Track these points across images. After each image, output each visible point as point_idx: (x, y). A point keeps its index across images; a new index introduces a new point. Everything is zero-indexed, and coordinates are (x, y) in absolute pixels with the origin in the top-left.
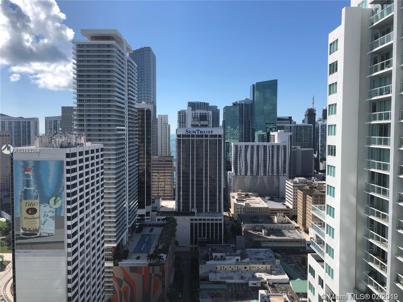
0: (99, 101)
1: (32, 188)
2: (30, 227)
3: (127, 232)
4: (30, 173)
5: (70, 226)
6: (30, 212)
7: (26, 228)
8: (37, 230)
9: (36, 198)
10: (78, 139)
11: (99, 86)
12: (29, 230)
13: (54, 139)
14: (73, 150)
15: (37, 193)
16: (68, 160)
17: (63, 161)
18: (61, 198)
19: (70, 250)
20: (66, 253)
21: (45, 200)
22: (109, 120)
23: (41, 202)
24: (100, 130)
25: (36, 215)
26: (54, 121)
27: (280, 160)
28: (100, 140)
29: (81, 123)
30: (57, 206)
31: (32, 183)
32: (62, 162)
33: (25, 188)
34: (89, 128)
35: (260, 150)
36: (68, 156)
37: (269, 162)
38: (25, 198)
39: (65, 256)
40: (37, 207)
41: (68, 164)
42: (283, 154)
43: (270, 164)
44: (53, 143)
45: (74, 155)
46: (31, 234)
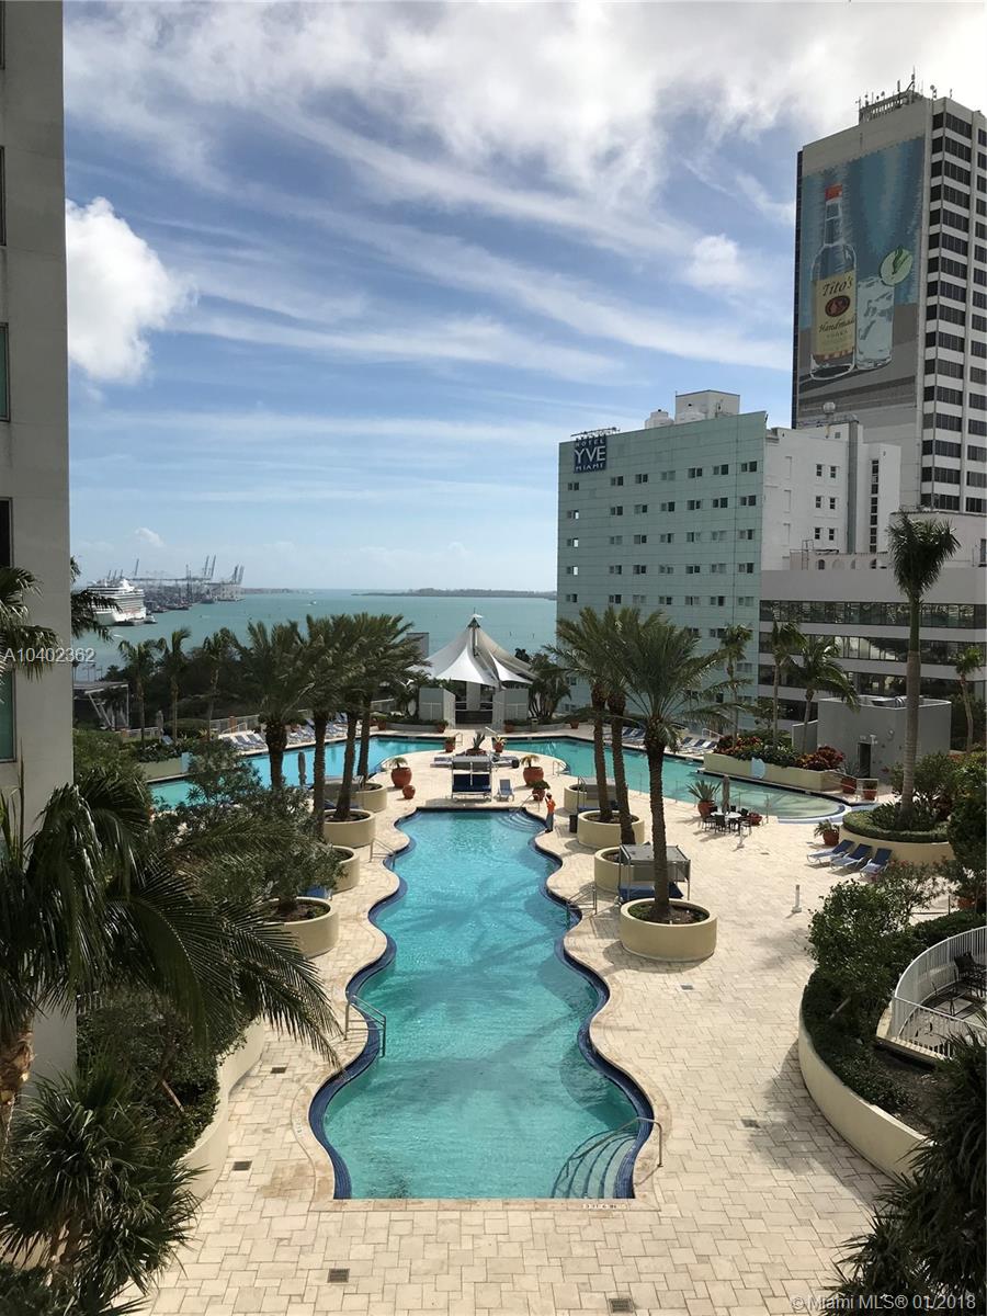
1: (841, 242)
2: (830, 352)
4: (838, 201)
6: (834, 309)
7: (823, 356)
8: (849, 356)
9: (849, 266)
12: (831, 358)
15: (851, 253)
17: (922, 138)
18: (912, 251)
19: (931, 407)
20: (921, 417)
21: (869, 268)
23: (861, 276)
25: (848, 315)
30: (902, 275)
31: (841, 229)
32: (918, 142)
33: (825, 245)
38: (825, 274)
39: (916, 423)
40: (849, 292)
41: (937, 144)
46: (834, 368)
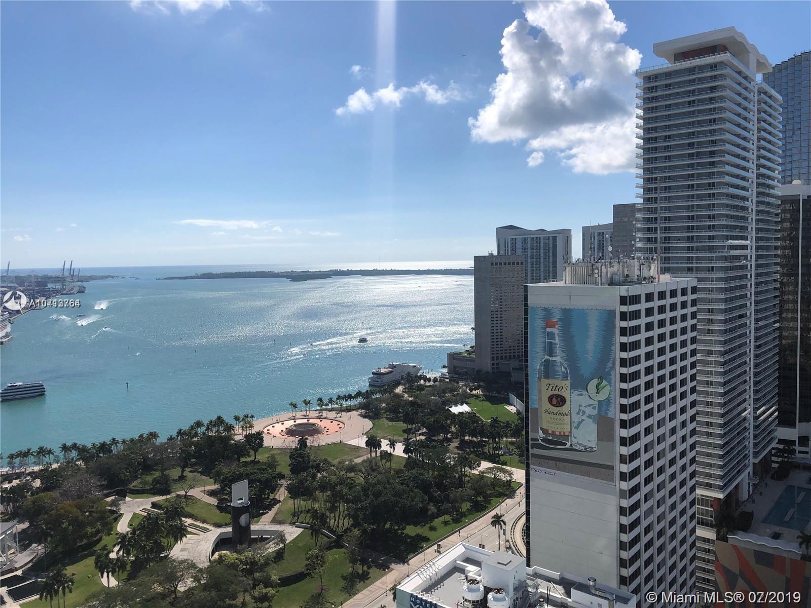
0: (691, 187)
1: (558, 359)
2: (554, 430)
3: (749, 473)
4: (555, 331)
5: (626, 438)
6: (555, 401)
7: (547, 430)
9: (565, 377)
10: (645, 268)
11: (690, 156)
12: (553, 433)
13: (597, 268)
14: (634, 290)
15: (565, 369)
16: (624, 308)
17: (613, 311)
18: (610, 382)
19: (625, 486)
20: (618, 489)
21: (580, 384)
22: (711, 228)
23: (573, 387)
24: (690, 249)
25: (565, 409)
26: (599, 234)
28: (690, 270)
29: (650, 236)
30: (603, 396)
31: (558, 349)
32: (611, 313)
33: (547, 357)
34: (667, 245)
36: (623, 300)
38: (547, 376)
39: (616, 496)
40: (566, 394)
41: (623, 316)
44: (596, 276)
45: (635, 299)
46: (556, 441)
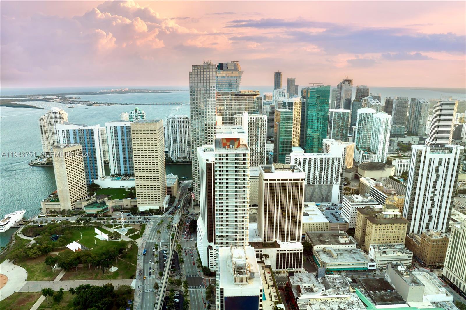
27: (334, 171)
35: (317, 162)
37: (324, 172)
42: (337, 165)
43: (325, 174)
